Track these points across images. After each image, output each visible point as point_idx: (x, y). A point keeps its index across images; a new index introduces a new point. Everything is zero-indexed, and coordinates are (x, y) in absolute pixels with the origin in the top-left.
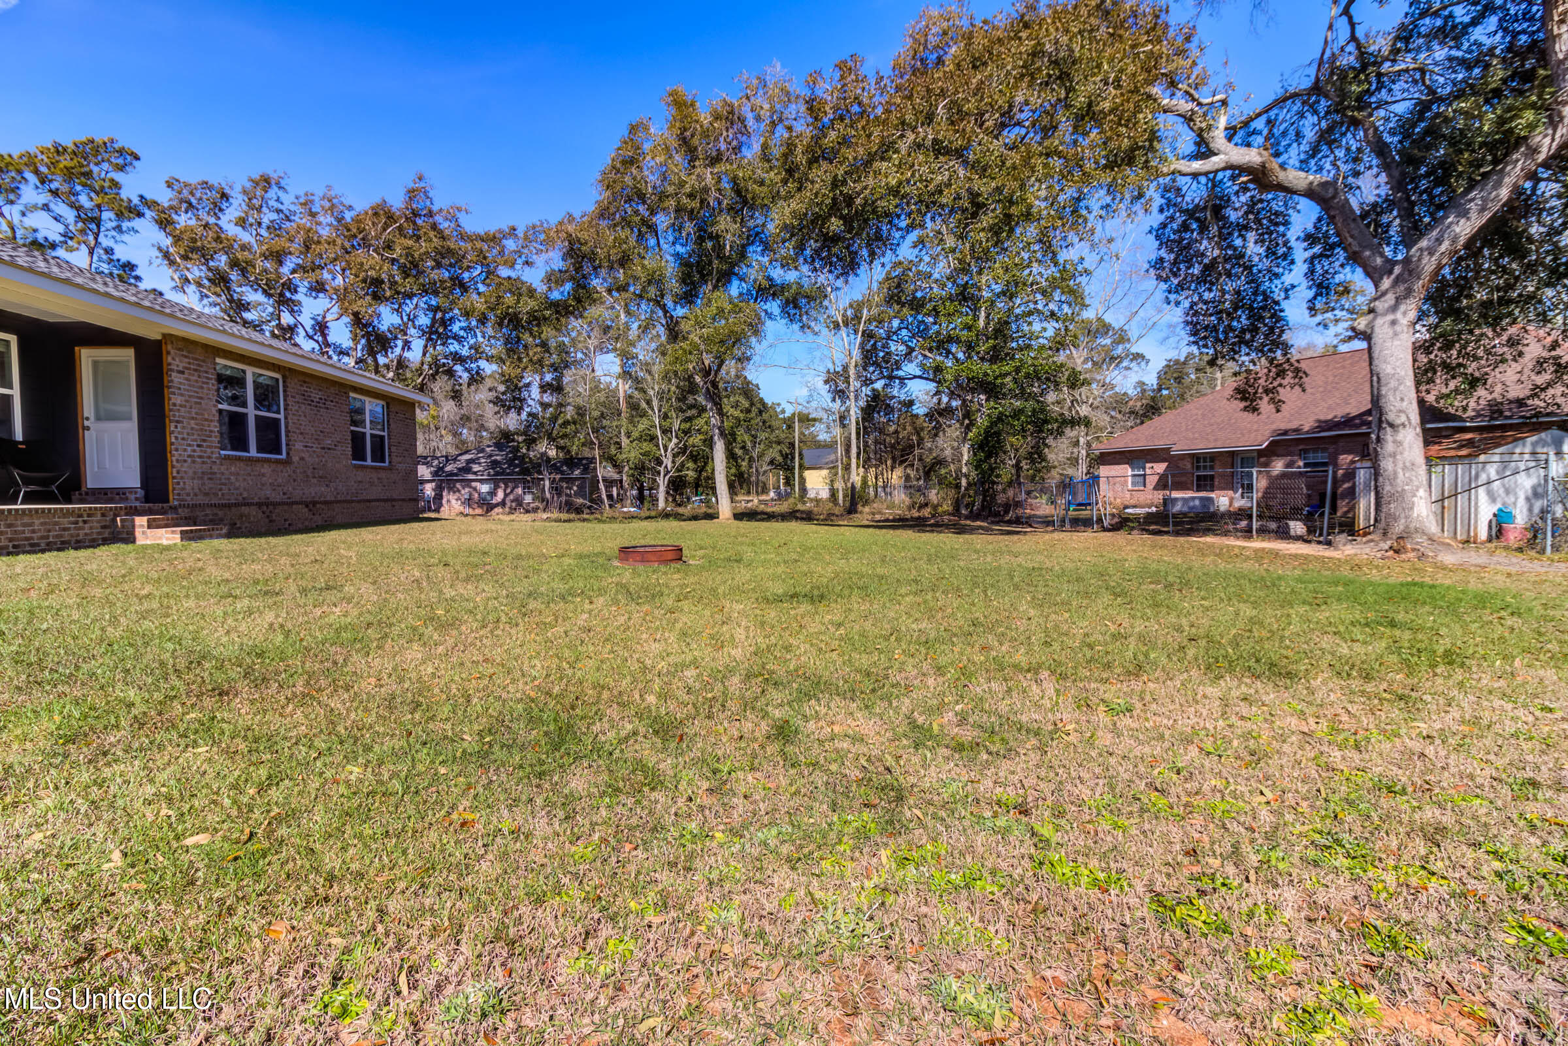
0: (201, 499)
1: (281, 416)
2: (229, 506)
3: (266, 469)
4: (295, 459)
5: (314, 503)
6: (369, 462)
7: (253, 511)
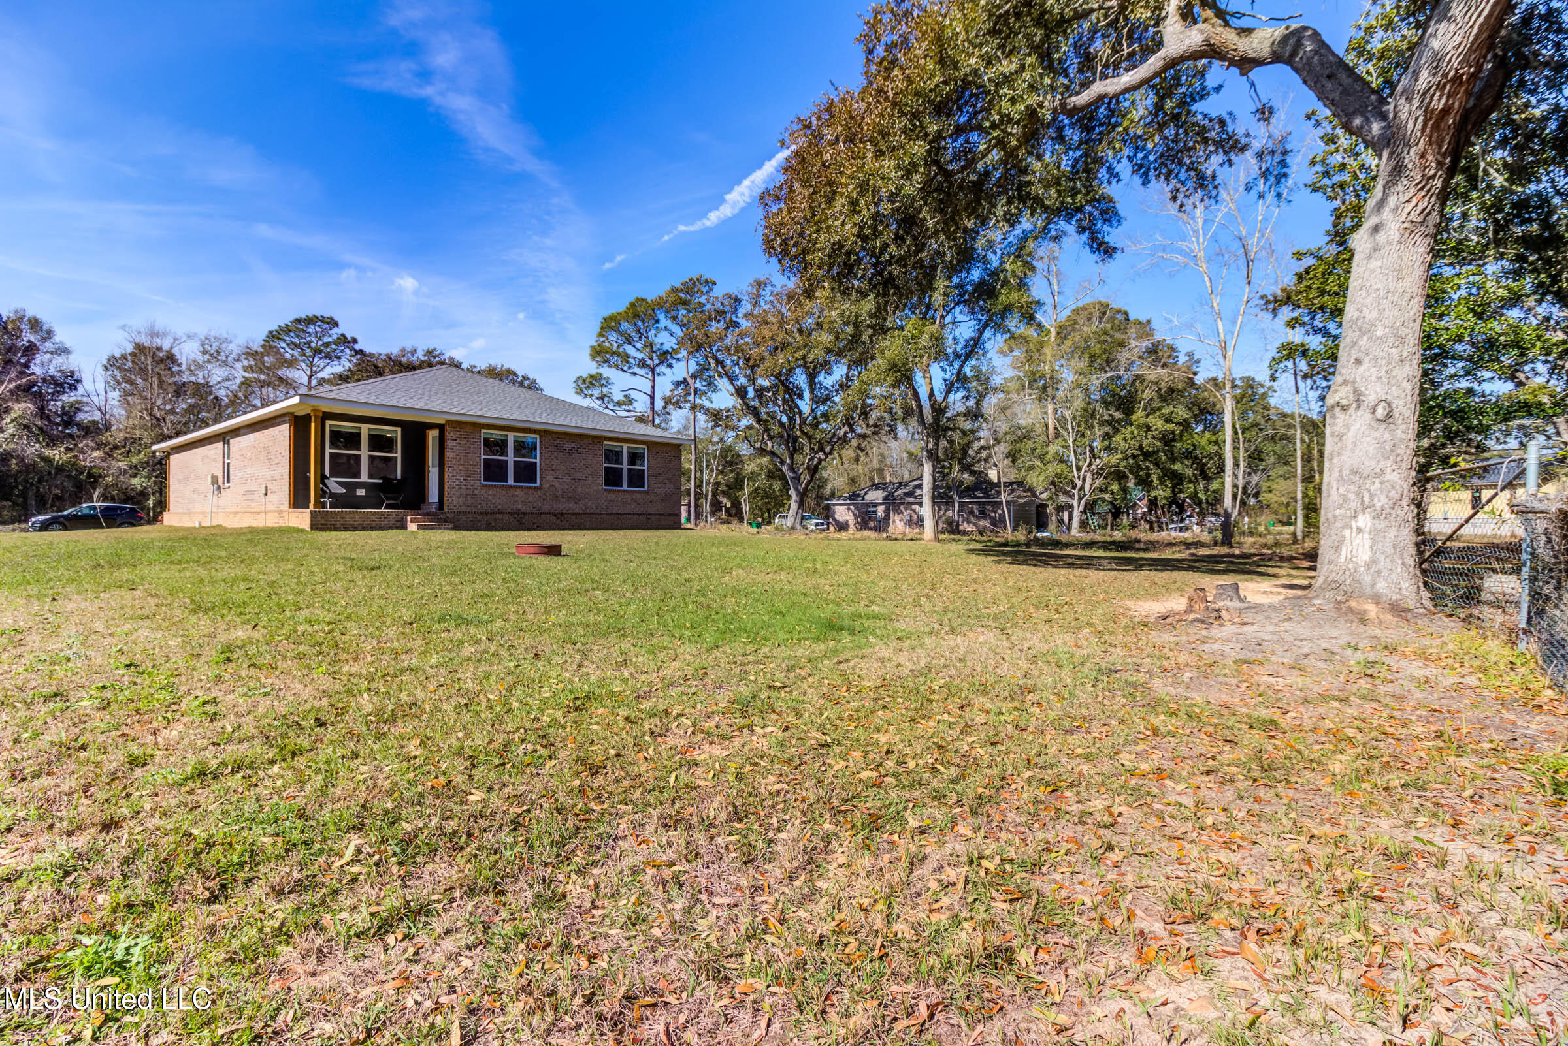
0: (464, 509)
1: (538, 461)
2: (486, 514)
3: (518, 492)
4: (546, 486)
5: (562, 514)
6: (625, 487)
7: (506, 517)
